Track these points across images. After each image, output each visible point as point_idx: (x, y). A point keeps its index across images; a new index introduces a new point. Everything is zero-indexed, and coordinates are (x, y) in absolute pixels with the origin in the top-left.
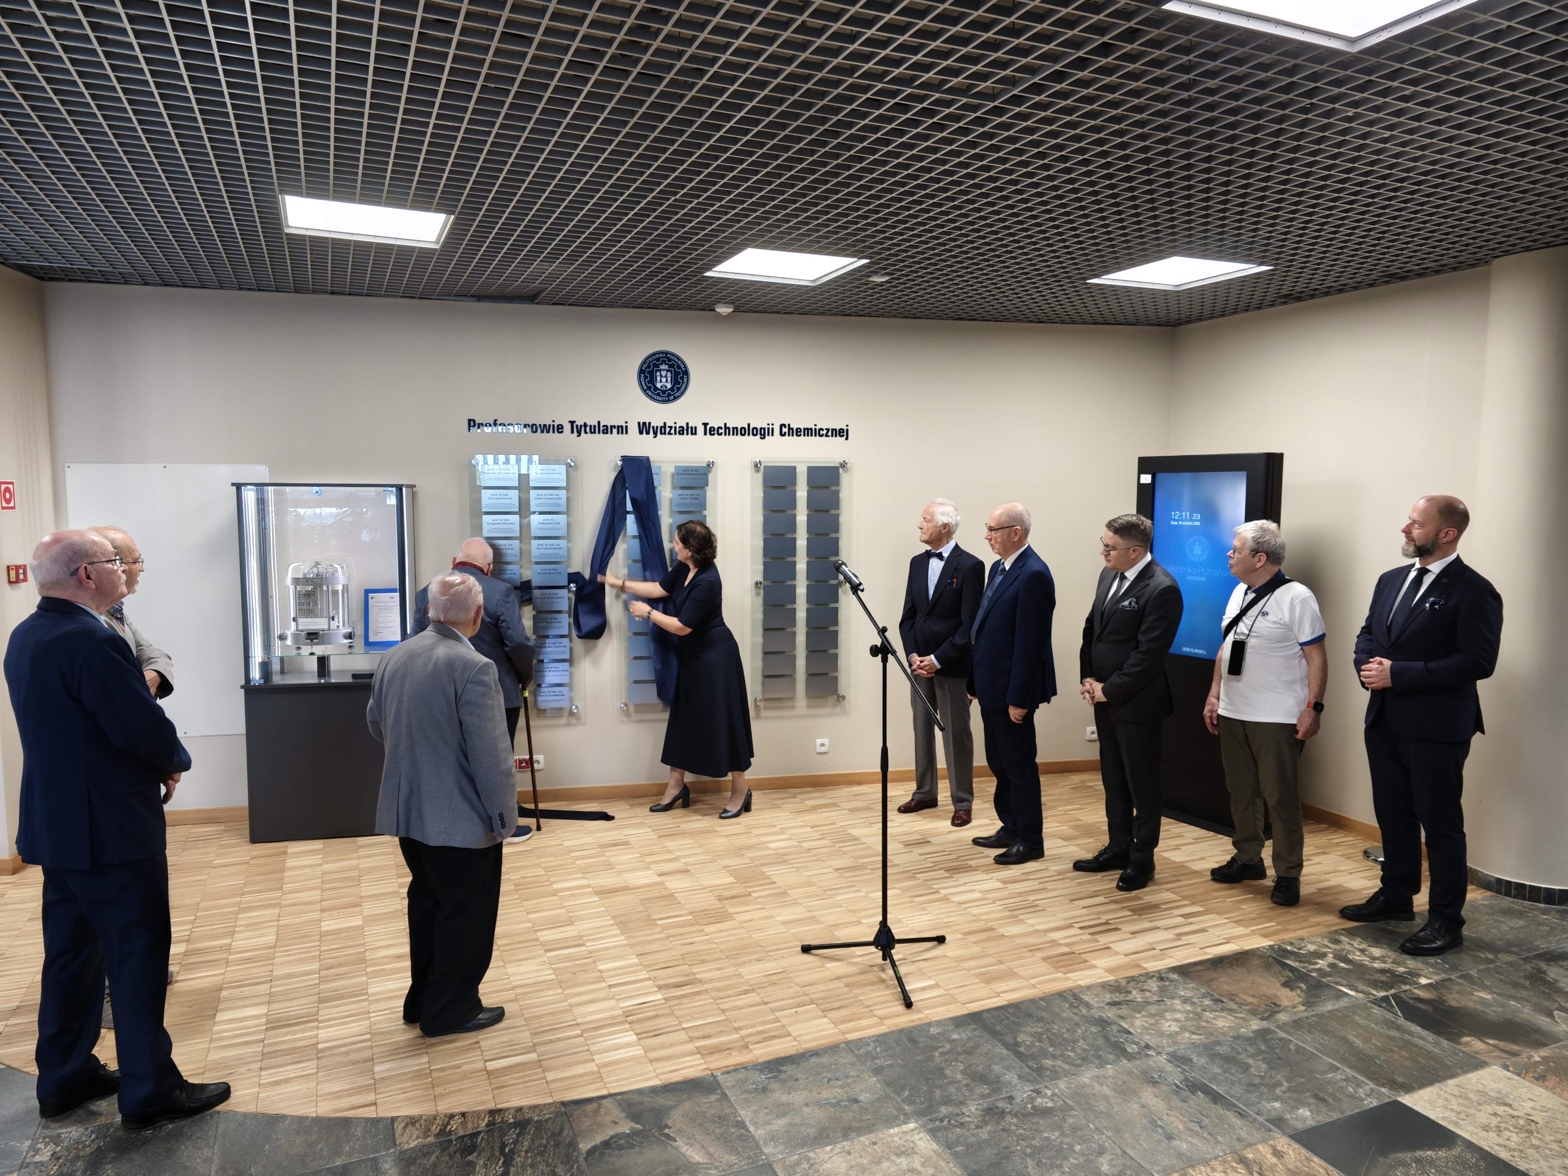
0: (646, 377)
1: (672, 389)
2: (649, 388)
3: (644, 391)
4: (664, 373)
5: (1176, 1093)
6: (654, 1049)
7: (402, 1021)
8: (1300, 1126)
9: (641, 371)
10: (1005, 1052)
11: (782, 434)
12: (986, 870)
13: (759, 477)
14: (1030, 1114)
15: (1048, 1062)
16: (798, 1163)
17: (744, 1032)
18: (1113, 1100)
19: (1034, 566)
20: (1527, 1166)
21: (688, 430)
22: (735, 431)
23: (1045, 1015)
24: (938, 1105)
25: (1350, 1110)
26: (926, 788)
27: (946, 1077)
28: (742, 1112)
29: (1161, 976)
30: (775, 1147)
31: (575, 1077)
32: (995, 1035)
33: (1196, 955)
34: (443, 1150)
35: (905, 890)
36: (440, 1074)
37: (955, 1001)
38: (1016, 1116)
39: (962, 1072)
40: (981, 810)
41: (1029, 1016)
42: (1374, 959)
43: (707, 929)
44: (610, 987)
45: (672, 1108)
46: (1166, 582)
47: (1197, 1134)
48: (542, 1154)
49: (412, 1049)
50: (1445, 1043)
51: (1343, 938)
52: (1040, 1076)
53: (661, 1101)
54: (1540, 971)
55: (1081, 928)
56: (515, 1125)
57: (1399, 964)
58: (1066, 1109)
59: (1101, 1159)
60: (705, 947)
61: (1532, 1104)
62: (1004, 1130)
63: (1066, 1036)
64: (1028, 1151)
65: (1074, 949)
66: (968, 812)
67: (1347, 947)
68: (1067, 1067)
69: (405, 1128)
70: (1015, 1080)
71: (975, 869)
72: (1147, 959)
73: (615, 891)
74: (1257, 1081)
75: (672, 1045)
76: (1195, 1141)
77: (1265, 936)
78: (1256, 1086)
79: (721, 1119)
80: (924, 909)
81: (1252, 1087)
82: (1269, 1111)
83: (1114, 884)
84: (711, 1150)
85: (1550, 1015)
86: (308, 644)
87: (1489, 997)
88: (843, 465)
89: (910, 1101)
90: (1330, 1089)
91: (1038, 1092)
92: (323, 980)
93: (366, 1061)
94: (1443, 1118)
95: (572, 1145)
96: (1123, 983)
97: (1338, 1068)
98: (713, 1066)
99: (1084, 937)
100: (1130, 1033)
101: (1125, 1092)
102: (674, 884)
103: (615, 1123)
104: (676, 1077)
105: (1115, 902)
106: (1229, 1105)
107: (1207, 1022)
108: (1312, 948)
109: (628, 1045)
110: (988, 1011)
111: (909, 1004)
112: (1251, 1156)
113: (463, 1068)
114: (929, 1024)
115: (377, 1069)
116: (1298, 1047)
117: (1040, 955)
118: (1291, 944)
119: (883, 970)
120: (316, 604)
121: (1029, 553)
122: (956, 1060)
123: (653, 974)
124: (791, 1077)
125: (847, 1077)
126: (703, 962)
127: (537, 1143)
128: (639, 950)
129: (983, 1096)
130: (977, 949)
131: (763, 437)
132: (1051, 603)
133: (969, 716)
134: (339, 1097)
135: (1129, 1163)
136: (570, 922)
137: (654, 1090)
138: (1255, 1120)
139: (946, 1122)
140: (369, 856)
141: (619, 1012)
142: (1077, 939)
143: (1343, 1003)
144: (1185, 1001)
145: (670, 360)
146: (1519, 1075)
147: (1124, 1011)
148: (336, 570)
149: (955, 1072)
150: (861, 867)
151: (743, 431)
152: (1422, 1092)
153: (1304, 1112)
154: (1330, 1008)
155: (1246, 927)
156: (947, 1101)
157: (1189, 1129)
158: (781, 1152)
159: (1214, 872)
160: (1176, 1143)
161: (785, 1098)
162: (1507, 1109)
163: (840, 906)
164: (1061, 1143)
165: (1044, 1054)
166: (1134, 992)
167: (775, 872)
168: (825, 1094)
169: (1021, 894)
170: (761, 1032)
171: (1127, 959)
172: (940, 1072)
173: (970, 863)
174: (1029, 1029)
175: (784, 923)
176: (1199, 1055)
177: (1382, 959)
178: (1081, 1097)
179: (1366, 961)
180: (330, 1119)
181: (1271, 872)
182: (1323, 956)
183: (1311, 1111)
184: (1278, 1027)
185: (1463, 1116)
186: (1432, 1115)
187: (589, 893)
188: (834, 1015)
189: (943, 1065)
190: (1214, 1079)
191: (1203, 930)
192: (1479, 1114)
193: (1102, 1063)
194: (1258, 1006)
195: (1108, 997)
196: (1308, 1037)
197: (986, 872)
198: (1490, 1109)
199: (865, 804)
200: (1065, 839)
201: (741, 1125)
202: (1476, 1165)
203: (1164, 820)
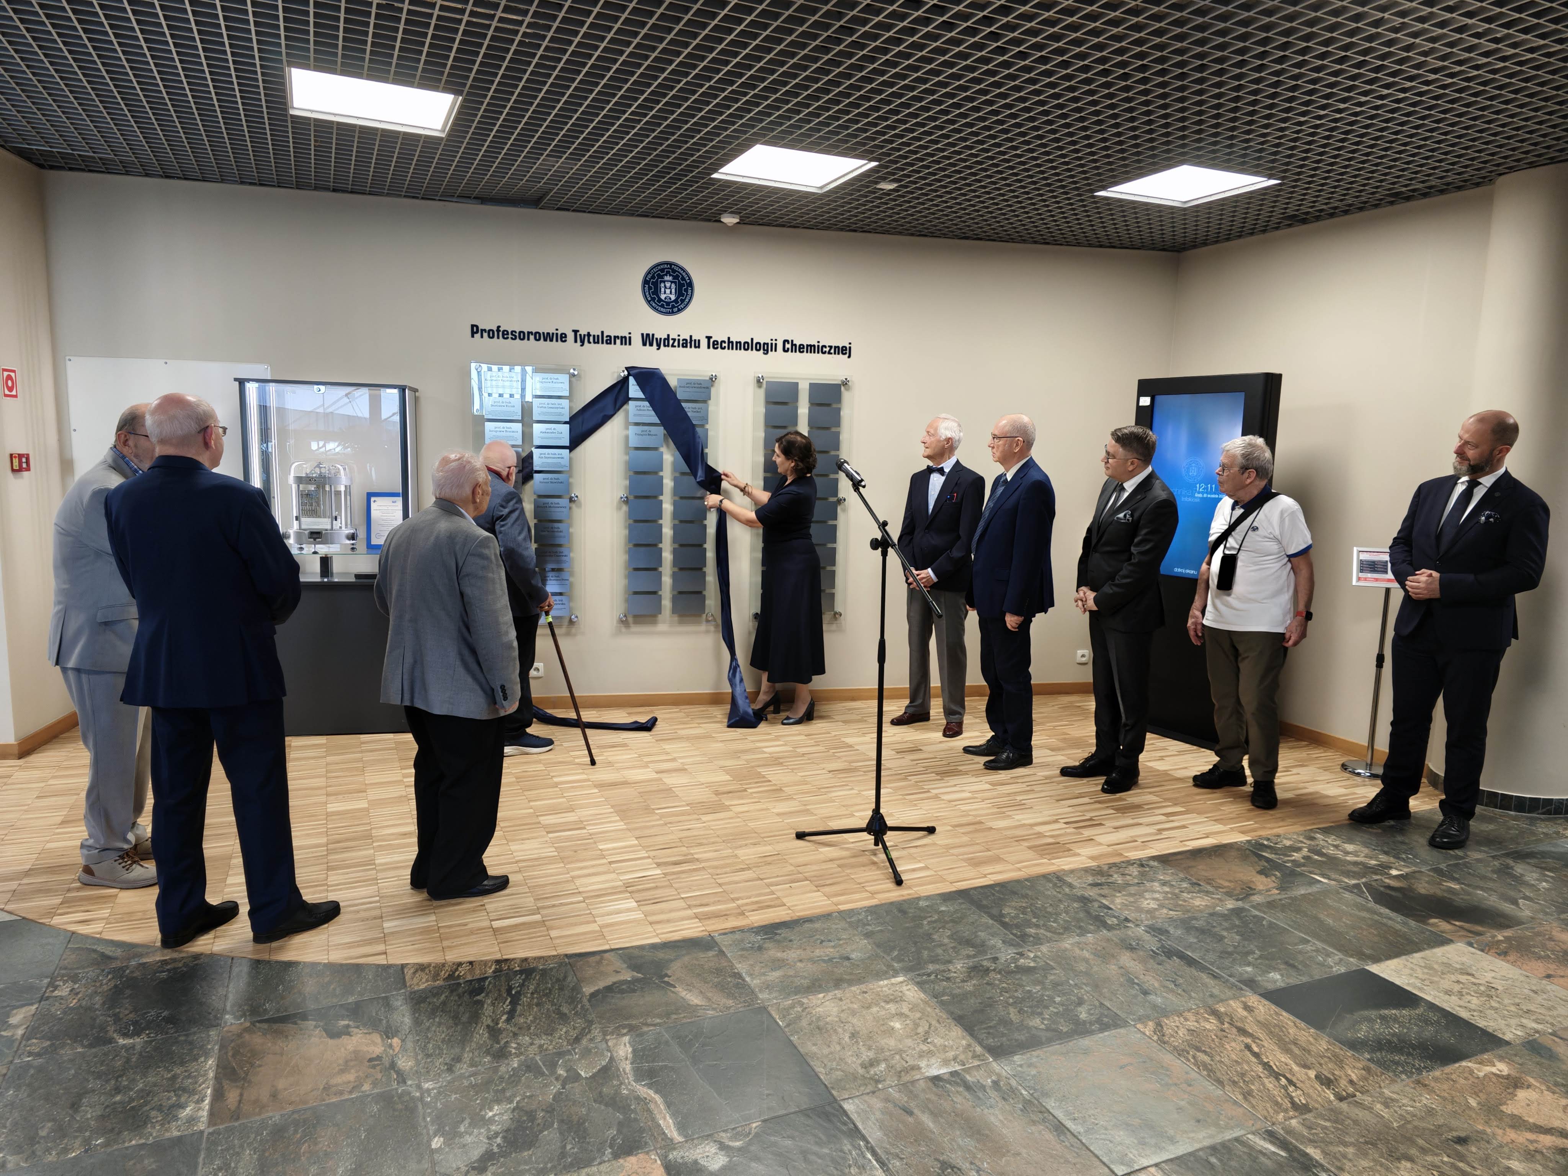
0: (650, 288)
1: (676, 301)
2: (653, 299)
3: (648, 302)
4: (668, 285)
5: (1153, 957)
6: (653, 914)
7: (409, 887)
8: (1270, 987)
9: (645, 282)
10: (991, 922)
11: (785, 350)
12: (976, 773)
13: (761, 393)
14: (1013, 972)
15: (1032, 931)
16: (792, 1007)
17: (740, 902)
18: (1092, 962)
19: (1034, 476)
20: (1485, 1024)
21: (690, 343)
22: (740, 346)
23: (1030, 893)
24: (925, 963)
25: (1318, 974)
26: (919, 701)
27: (933, 940)
28: (738, 966)
29: (1141, 863)
30: (770, 993)
31: (578, 935)
32: (981, 907)
33: (1176, 847)
34: (452, 992)
35: (896, 789)
36: (447, 930)
37: (943, 880)
38: (1000, 973)
39: (948, 937)
40: (972, 724)
41: (1015, 893)
42: (1347, 853)
43: (704, 818)
44: (610, 863)
45: (671, 961)
46: (1163, 495)
47: (1172, 991)
48: (546, 995)
49: (419, 910)
50: (1412, 923)
51: (1318, 836)
52: (1024, 942)
53: (661, 955)
54: (1508, 867)
55: (1066, 823)
56: (521, 972)
57: (1371, 858)
58: (1047, 968)
59: (1079, 1009)
60: (702, 833)
61: (1493, 974)
62: (987, 984)
63: (1050, 910)
64: (1011, 1000)
65: (1058, 840)
66: (960, 724)
67: (1321, 842)
68: (1049, 934)
69: (415, 973)
70: (1000, 944)
71: (966, 773)
72: (1129, 850)
73: (613, 785)
74: (1230, 949)
75: (671, 911)
76: (1170, 996)
77: (1243, 833)
78: (1230, 954)
79: (718, 971)
80: (915, 805)
81: (1225, 954)
82: (1241, 974)
83: (1100, 787)
84: (710, 995)
85: (1515, 902)
86: (310, 543)
87: (1457, 887)
88: (845, 383)
89: (899, 959)
90: (1300, 958)
91: (1021, 955)
92: (329, 852)
93: (375, 918)
94: (1408, 984)
95: (576, 989)
96: (1106, 868)
97: (1309, 941)
98: (710, 928)
99: (1068, 831)
100: (1110, 909)
101: (1104, 956)
102: (671, 780)
103: (617, 972)
104: (676, 936)
105: (1099, 802)
106: (1203, 969)
107: (1185, 901)
108: (1288, 843)
109: (629, 910)
110: (975, 888)
111: (899, 882)
112: (1222, 1010)
113: (470, 926)
114: (919, 899)
115: (386, 925)
116: (1271, 923)
117: (1026, 844)
118: (1268, 839)
119: (875, 854)
120: (319, 505)
121: (1030, 465)
122: (944, 927)
123: (652, 854)
124: (785, 938)
125: (840, 940)
126: (701, 844)
127: (542, 987)
128: (638, 833)
129: (969, 957)
130: (965, 839)
131: (766, 352)
132: (1050, 513)
133: (963, 630)
134: (350, 948)
135: (1106, 1013)
136: (571, 809)
137: (654, 947)
138: (1227, 980)
139: (933, 977)
140: (372, 751)
141: (620, 883)
142: (1062, 831)
143: (1315, 889)
144: (1164, 883)
145: (674, 271)
146: (1482, 951)
147: (1105, 891)
148: (339, 472)
149: (943, 937)
150: (855, 770)
151: (746, 346)
152: (1389, 963)
153: (1275, 976)
154: (1303, 892)
155: (1225, 825)
156: (934, 960)
157: (1164, 987)
158: (776, 998)
159: (1195, 778)
160: (1152, 997)
161: (779, 955)
162: (1469, 977)
163: (834, 801)
164: (1043, 995)
165: (1029, 924)
166: (1116, 876)
167: (768, 772)
168: (818, 952)
169: (1009, 795)
170: (757, 902)
171: (1110, 849)
172: (928, 936)
173: (960, 768)
174: (1013, 904)
175: (778, 814)
176: (1176, 927)
177: (1355, 853)
178: (1064, 960)
179: (1340, 854)
180: (341, 965)
181: (1250, 780)
182: (1298, 850)
183: (1282, 975)
184: (1253, 907)
185: (1427, 983)
186: (1398, 982)
187: (589, 786)
188: (827, 889)
189: (931, 931)
190: (1190, 946)
191: (1184, 827)
192: (1442, 981)
193: (1083, 932)
194: (1234, 889)
195: (1090, 880)
196: (1280, 915)
197: (977, 776)
198: (1453, 978)
199: (859, 717)
200: (1052, 750)
201: (738, 975)
202: (1438, 1022)
203: (1149, 735)
